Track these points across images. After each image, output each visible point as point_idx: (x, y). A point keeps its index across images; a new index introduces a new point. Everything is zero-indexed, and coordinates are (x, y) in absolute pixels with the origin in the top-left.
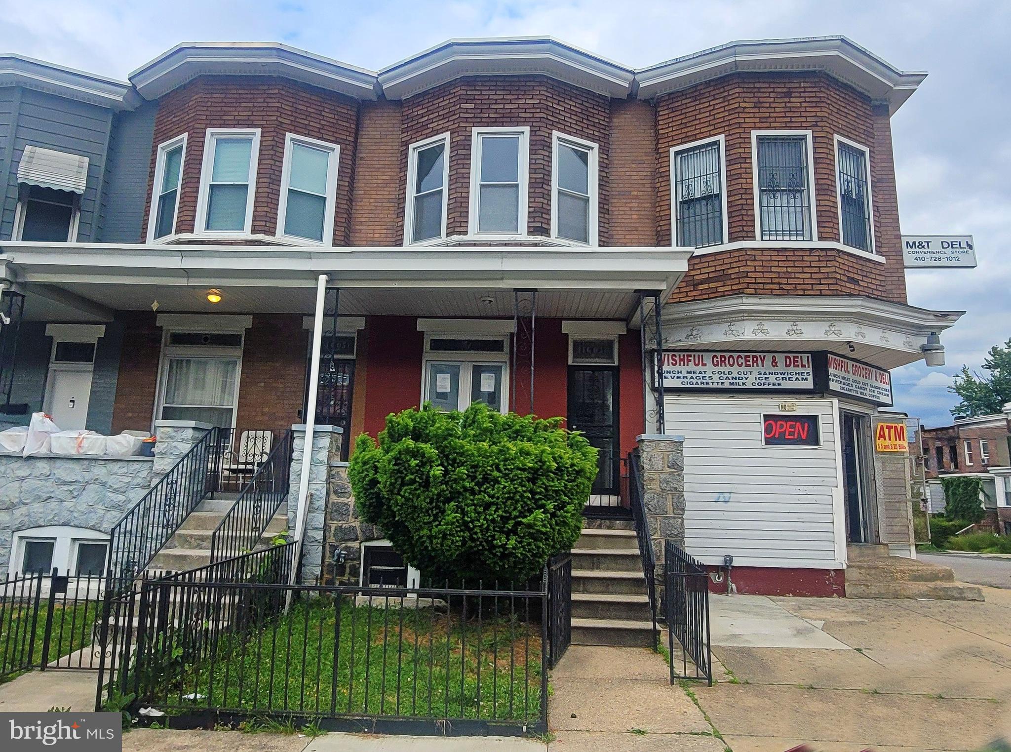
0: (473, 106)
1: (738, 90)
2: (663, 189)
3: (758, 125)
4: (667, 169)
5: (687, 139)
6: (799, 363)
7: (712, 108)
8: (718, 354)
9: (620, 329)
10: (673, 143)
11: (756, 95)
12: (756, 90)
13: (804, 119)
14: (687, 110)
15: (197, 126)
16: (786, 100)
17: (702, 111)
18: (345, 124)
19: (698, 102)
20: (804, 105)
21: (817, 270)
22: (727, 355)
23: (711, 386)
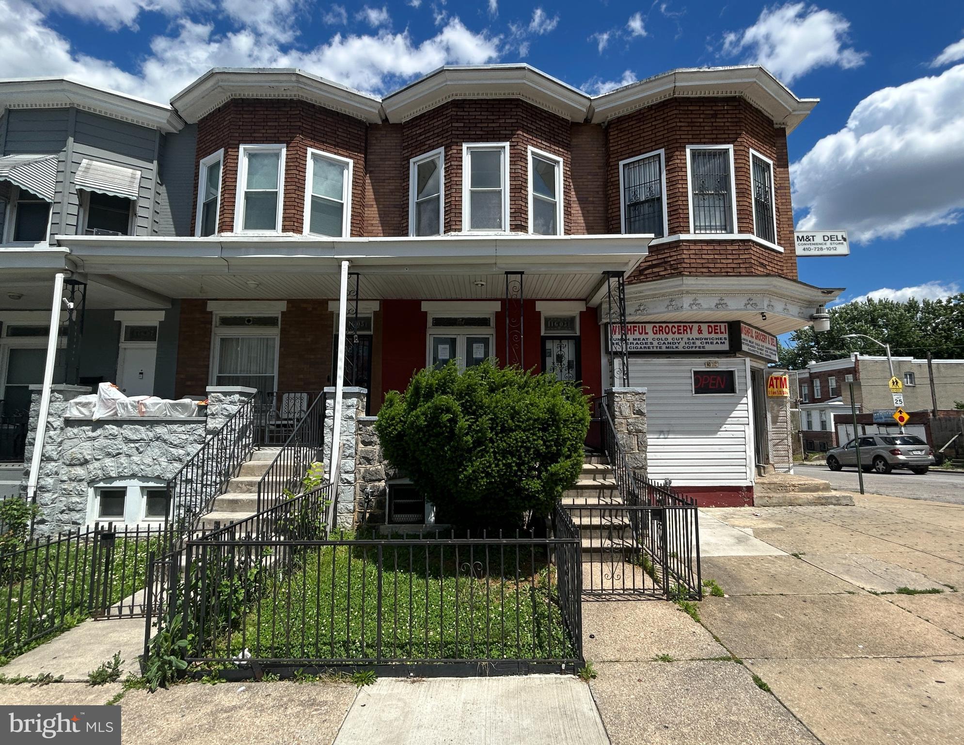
0: (462, 125)
1: (675, 112)
2: (614, 195)
3: (691, 140)
4: (617, 179)
5: (633, 154)
6: (719, 331)
7: (653, 127)
8: (657, 325)
9: (581, 307)
10: (621, 157)
11: (690, 116)
12: (690, 112)
13: (726, 136)
14: (633, 130)
15: (231, 142)
16: (713, 120)
17: (646, 130)
18: (356, 142)
19: (642, 124)
20: (727, 124)
21: (737, 257)
22: (664, 325)
23: (651, 349)
